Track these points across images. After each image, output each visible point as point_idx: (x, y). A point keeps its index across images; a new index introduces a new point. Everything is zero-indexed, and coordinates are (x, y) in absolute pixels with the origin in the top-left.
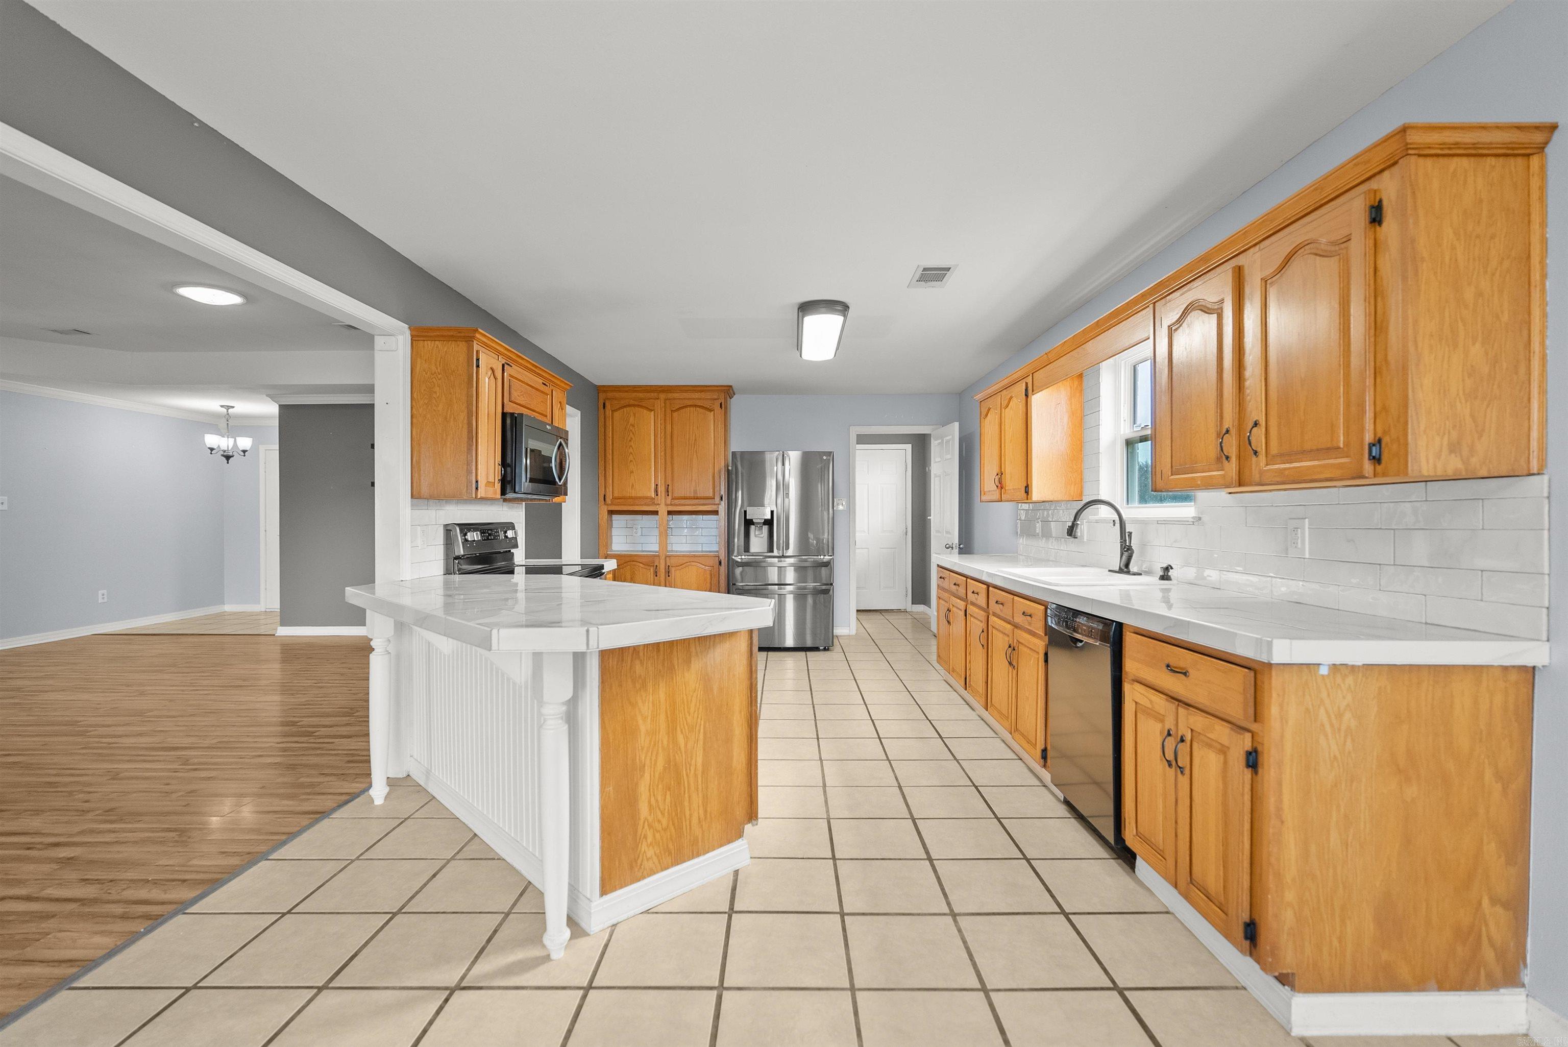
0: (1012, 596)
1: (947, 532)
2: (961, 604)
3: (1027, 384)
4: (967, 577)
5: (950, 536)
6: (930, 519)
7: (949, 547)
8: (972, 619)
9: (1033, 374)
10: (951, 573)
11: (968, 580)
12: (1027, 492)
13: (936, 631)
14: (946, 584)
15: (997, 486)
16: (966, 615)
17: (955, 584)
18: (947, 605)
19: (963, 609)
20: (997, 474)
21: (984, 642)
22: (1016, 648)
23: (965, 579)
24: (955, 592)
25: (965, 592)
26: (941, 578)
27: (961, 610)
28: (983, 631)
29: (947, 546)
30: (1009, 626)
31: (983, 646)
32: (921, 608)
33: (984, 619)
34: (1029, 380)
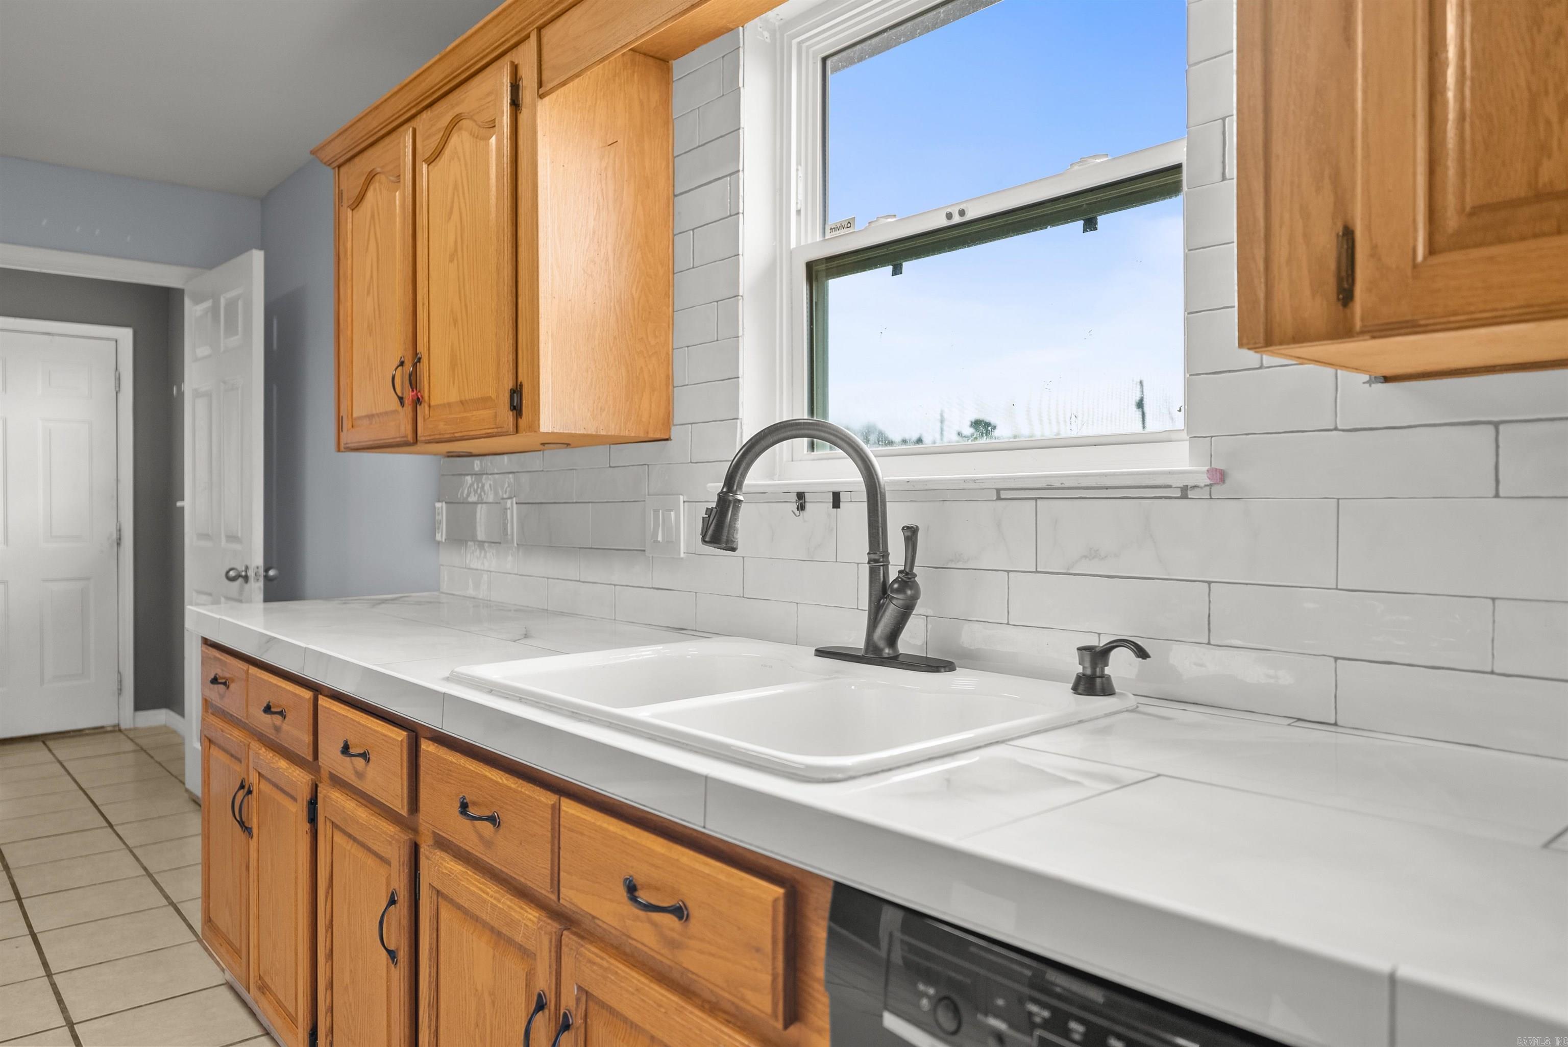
0: (547, 798)
1: (232, 538)
2: (299, 778)
3: (515, 69)
4: (316, 689)
5: (237, 547)
6: (182, 508)
7: (238, 577)
8: (339, 838)
9: (539, 29)
10: (253, 670)
11: (323, 701)
12: (516, 408)
13: (197, 791)
14: (232, 701)
15: (401, 399)
16: (313, 819)
17: (268, 709)
18: (237, 767)
19: (304, 795)
20: (402, 364)
21: (398, 939)
22: (578, 1021)
23: (307, 694)
24: (270, 733)
25: (307, 738)
26: (215, 681)
27: (295, 800)
28: (392, 902)
29: (232, 573)
30: (530, 916)
31: (392, 954)
32: (160, 717)
33: (397, 854)
34: (526, 57)
